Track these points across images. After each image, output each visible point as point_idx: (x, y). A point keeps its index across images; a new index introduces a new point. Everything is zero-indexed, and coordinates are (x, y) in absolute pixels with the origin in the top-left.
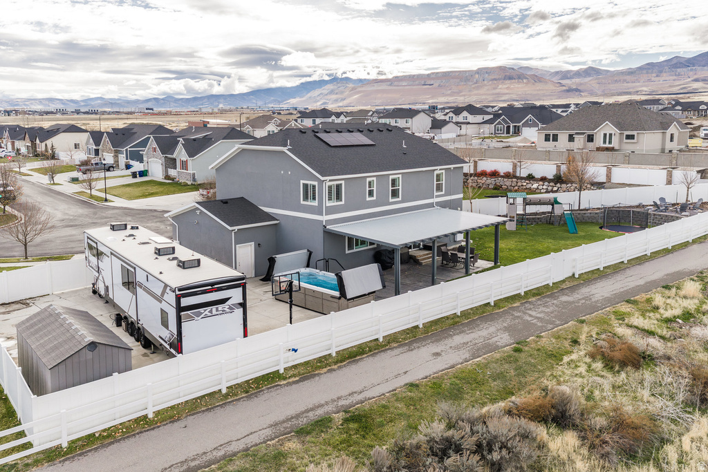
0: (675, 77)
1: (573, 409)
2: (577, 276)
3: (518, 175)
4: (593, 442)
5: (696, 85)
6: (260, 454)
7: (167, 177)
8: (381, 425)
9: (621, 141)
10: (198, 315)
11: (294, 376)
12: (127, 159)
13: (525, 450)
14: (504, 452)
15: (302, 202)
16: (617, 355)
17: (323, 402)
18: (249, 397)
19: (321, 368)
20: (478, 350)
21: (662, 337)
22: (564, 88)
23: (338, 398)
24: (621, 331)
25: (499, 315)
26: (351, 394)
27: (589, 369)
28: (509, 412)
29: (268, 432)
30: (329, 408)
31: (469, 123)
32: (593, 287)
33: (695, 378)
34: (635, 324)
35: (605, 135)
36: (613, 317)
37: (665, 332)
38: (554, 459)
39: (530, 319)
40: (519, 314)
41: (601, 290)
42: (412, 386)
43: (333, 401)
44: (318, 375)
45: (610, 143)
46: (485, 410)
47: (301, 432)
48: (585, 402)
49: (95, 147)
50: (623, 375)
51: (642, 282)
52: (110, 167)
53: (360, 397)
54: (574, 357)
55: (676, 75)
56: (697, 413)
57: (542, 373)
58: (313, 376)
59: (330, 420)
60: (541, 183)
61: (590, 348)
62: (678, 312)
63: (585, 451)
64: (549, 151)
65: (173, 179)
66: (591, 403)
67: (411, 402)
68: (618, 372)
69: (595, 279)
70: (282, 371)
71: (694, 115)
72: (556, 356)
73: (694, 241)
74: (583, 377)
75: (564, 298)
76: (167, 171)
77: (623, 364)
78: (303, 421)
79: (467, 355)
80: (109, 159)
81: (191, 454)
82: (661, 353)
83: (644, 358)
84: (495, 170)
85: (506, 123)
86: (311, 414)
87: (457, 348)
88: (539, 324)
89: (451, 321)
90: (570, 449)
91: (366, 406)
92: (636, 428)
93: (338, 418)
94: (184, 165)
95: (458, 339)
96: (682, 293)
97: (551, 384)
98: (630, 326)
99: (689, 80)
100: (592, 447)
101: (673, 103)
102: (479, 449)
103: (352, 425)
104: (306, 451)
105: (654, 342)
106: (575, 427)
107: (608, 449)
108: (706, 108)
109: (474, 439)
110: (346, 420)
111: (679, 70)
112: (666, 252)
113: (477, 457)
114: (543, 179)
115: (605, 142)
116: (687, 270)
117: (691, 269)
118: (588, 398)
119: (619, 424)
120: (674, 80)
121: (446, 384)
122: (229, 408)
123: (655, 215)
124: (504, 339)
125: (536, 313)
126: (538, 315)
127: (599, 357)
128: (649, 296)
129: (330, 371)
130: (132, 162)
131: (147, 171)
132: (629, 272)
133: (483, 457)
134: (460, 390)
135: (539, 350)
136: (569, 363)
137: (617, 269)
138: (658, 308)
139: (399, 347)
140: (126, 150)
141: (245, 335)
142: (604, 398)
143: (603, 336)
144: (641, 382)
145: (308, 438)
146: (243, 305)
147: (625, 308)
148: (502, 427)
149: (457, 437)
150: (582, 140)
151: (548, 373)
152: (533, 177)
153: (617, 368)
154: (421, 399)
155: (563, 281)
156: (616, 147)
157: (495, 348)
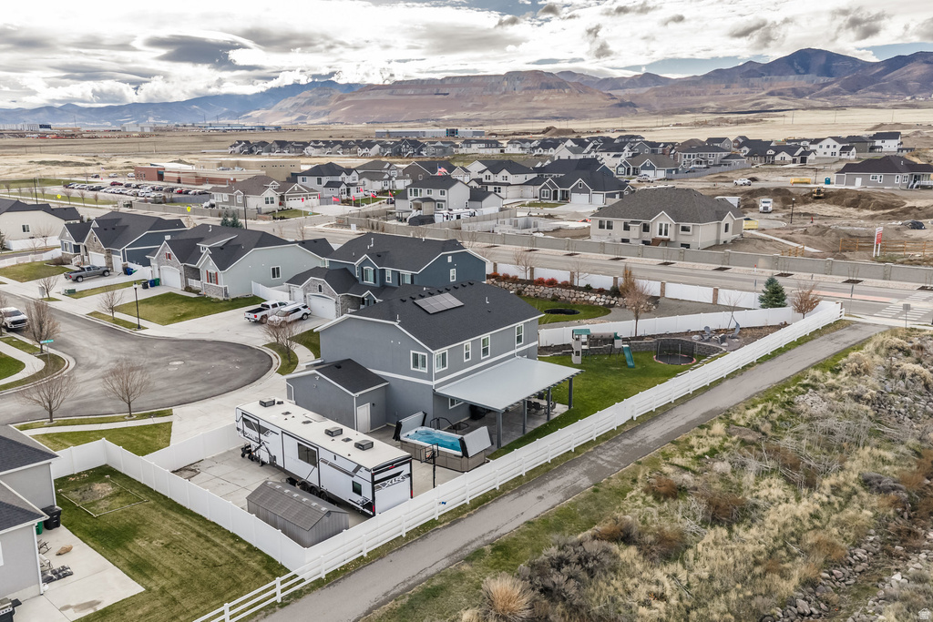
0: (747, 89)
1: (634, 531)
2: (635, 419)
3: (576, 284)
4: (646, 552)
5: (772, 100)
6: (449, 575)
7: (188, 289)
8: (516, 551)
9: (676, 232)
10: (384, 485)
11: (446, 521)
12: (124, 261)
13: (606, 559)
14: (595, 562)
15: (412, 368)
16: (663, 489)
17: (474, 539)
18: (422, 538)
19: (462, 514)
20: (569, 492)
21: (694, 472)
22: (616, 102)
23: (483, 535)
24: (667, 469)
25: (580, 460)
26: (490, 532)
27: (644, 502)
28: (594, 537)
29: (446, 561)
30: (479, 543)
31: (509, 185)
32: (647, 429)
33: (710, 503)
34: (676, 463)
35: (661, 225)
36: (661, 457)
37: (696, 468)
38: (623, 563)
39: (602, 463)
40: (593, 459)
41: (654, 432)
42: (529, 523)
43: (480, 537)
44: (462, 519)
45: (666, 234)
46: (580, 536)
47: (468, 559)
48: (640, 525)
49: (74, 243)
50: (666, 504)
51: (683, 423)
52: (104, 272)
53: (497, 534)
54: (634, 493)
55: (748, 87)
56: (709, 528)
57: (613, 506)
58: (459, 520)
59: (483, 550)
60: (599, 295)
61: (644, 485)
62: (706, 449)
63: (641, 558)
64: (604, 243)
65: (197, 292)
66: (645, 526)
67: (531, 534)
68: (663, 502)
69: (649, 421)
70: (437, 519)
71: (761, 162)
72: (621, 493)
73: (728, 377)
74: (640, 508)
75: (626, 442)
76: (187, 282)
77: (666, 496)
78: (465, 553)
79: (562, 497)
80: (97, 259)
81: (406, 577)
82: (692, 485)
83: (680, 490)
84: (553, 279)
85: (553, 186)
86: (469, 547)
87: (554, 491)
88: (609, 467)
89: (544, 469)
90: (632, 556)
91: (503, 539)
92: (671, 541)
93: (488, 548)
94: (212, 278)
95: (553, 484)
96: (712, 432)
97: (619, 515)
98: (672, 465)
99: (764, 93)
100: (645, 555)
101: (741, 141)
102: (580, 561)
103: (498, 553)
104: (476, 571)
105: (687, 477)
106: (635, 543)
107: (654, 555)
108: (773, 153)
109: (577, 556)
110: (493, 550)
111: (752, 80)
112: (705, 389)
113: (580, 566)
114: (601, 291)
115: (660, 234)
116: (718, 409)
117: (721, 407)
118: (644, 522)
119: (662, 539)
120: (747, 93)
121: (552, 520)
122: (412, 547)
123: (699, 345)
124: (585, 482)
125: (606, 457)
126: (609, 459)
127: (651, 492)
128: (688, 436)
129: (469, 516)
130: (132, 266)
131: (159, 280)
132: (675, 412)
133: (583, 566)
134: (561, 524)
135: (610, 489)
136: (631, 498)
137: (666, 409)
138: (693, 447)
139: (512, 493)
140: (123, 250)
141: (412, 497)
142: (653, 522)
143: (654, 475)
144: (677, 509)
145: (473, 563)
146: (410, 475)
147: (670, 448)
148: (593, 547)
149: (566, 555)
150: (637, 229)
151: (618, 507)
152: (591, 288)
153: (662, 499)
154: (537, 532)
155: (624, 425)
156: (672, 239)
157: (580, 490)
